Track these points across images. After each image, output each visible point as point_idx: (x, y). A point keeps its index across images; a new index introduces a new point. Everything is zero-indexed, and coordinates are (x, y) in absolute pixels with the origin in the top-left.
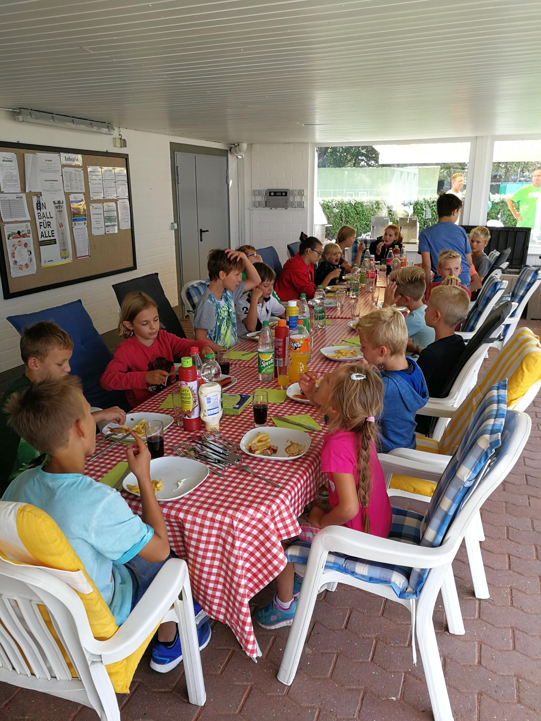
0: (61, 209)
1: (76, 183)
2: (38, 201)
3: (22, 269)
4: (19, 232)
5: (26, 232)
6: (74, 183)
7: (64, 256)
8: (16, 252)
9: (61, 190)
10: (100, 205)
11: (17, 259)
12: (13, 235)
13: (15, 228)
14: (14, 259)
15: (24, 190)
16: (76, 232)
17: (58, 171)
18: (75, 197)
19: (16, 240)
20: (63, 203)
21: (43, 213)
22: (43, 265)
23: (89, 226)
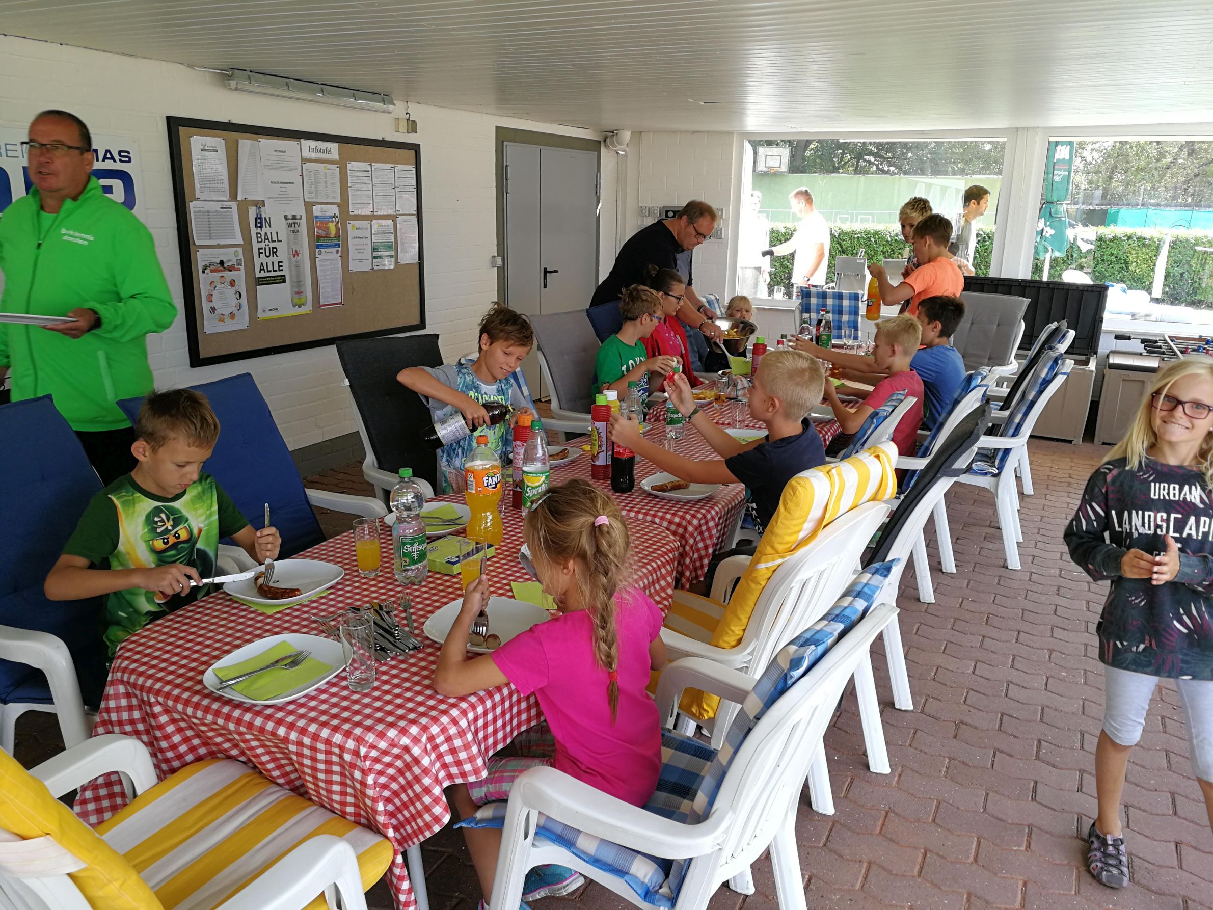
0: (297, 228)
1: (326, 187)
2: (257, 215)
3: (223, 321)
4: (222, 263)
5: (234, 262)
6: (321, 187)
7: (298, 303)
8: (214, 293)
9: (298, 198)
10: (366, 224)
11: (215, 304)
12: (213, 267)
13: (216, 256)
14: (211, 305)
15: (234, 196)
16: (321, 266)
17: (296, 168)
18: (322, 209)
19: (215, 274)
20: (300, 219)
21: (266, 233)
22: (261, 315)
23: (345, 257)
